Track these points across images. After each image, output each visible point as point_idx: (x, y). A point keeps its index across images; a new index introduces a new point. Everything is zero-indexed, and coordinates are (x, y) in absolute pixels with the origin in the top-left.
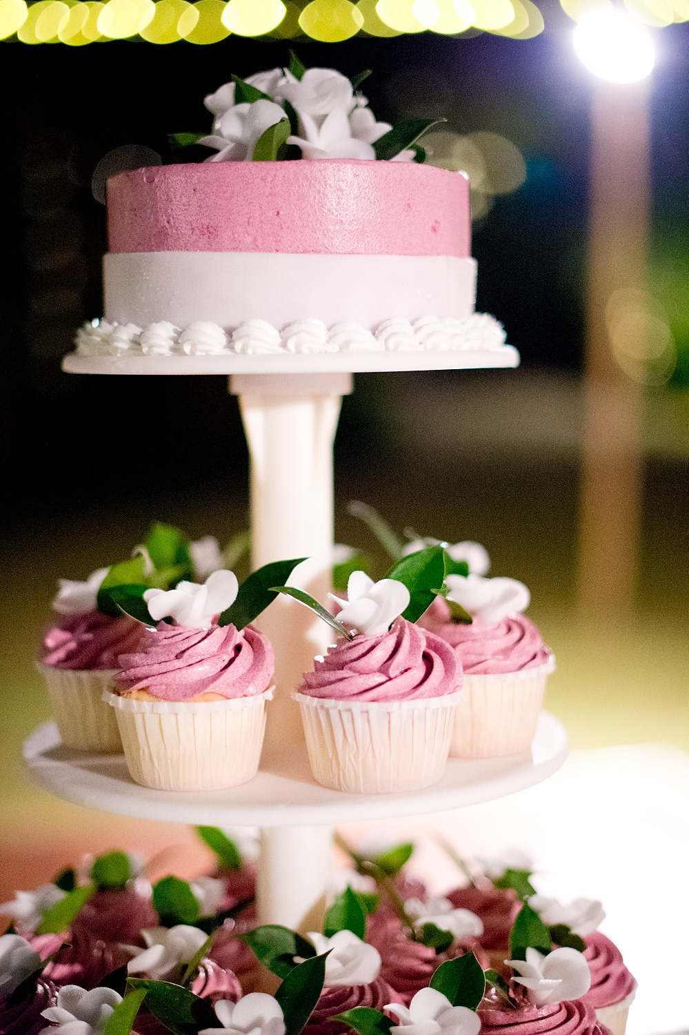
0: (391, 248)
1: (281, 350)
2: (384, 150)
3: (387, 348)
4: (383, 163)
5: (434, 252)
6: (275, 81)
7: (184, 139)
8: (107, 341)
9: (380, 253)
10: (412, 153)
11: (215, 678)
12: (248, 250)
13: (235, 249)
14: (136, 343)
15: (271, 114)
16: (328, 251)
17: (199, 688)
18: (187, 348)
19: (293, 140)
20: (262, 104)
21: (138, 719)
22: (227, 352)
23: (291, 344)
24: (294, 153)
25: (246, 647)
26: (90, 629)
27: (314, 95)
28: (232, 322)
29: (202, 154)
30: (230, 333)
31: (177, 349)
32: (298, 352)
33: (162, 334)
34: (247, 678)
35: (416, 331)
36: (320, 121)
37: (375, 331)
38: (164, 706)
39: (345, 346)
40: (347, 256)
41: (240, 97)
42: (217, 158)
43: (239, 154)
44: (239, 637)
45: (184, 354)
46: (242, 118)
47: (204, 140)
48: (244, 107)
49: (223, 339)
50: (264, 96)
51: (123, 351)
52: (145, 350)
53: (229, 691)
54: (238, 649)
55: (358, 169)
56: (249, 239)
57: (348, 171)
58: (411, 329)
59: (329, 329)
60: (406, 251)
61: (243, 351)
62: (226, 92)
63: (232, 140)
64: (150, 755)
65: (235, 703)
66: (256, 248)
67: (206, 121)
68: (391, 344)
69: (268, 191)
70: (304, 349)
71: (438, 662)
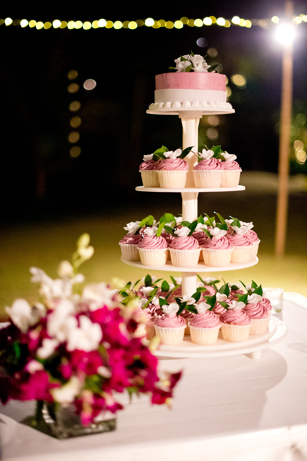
0: (211, 89)
1: (191, 106)
2: (210, 70)
3: (210, 107)
4: (209, 73)
5: (219, 90)
6: (188, 57)
7: (171, 68)
8: (158, 106)
9: (209, 89)
10: (215, 71)
11: (178, 167)
12: (185, 88)
13: (182, 88)
14: (164, 106)
15: (188, 64)
16: (199, 89)
17: (175, 168)
18: (174, 106)
19: (192, 68)
20: (187, 61)
21: (163, 174)
22: (181, 107)
23: (193, 105)
24: (192, 71)
25: (183, 162)
26: (151, 163)
27: (196, 60)
28: (182, 102)
29: (175, 71)
30: (181, 104)
31: (172, 106)
32: (194, 107)
33: (169, 104)
34: (184, 167)
35: (216, 104)
36: (197, 65)
37: (208, 104)
38: (169, 171)
39: (202, 106)
40: (203, 90)
41: (182, 60)
42: (178, 72)
43: (182, 71)
44: (182, 160)
45: (173, 107)
46: (182, 64)
47: (175, 68)
48: (183, 62)
49: (180, 104)
50: (187, 60)
51: (161, 107)
52: (165, 107)
53: (181, 169)
54: (182, 162)
55: (205, 74)
56: (185, 86)
57: (203, 74)
58: (215, 104)
59: (200, 103)
60: (214, 89)
61: (184, 107)
62: (179, 59)
63: (181, 68)
64: (166, 181)
65: (182, 171)
66: (186, 88)
67: (175, 65)
68: (211, 106)
69: (189, 78)
70: (195, 106)
71: (219, 165)
